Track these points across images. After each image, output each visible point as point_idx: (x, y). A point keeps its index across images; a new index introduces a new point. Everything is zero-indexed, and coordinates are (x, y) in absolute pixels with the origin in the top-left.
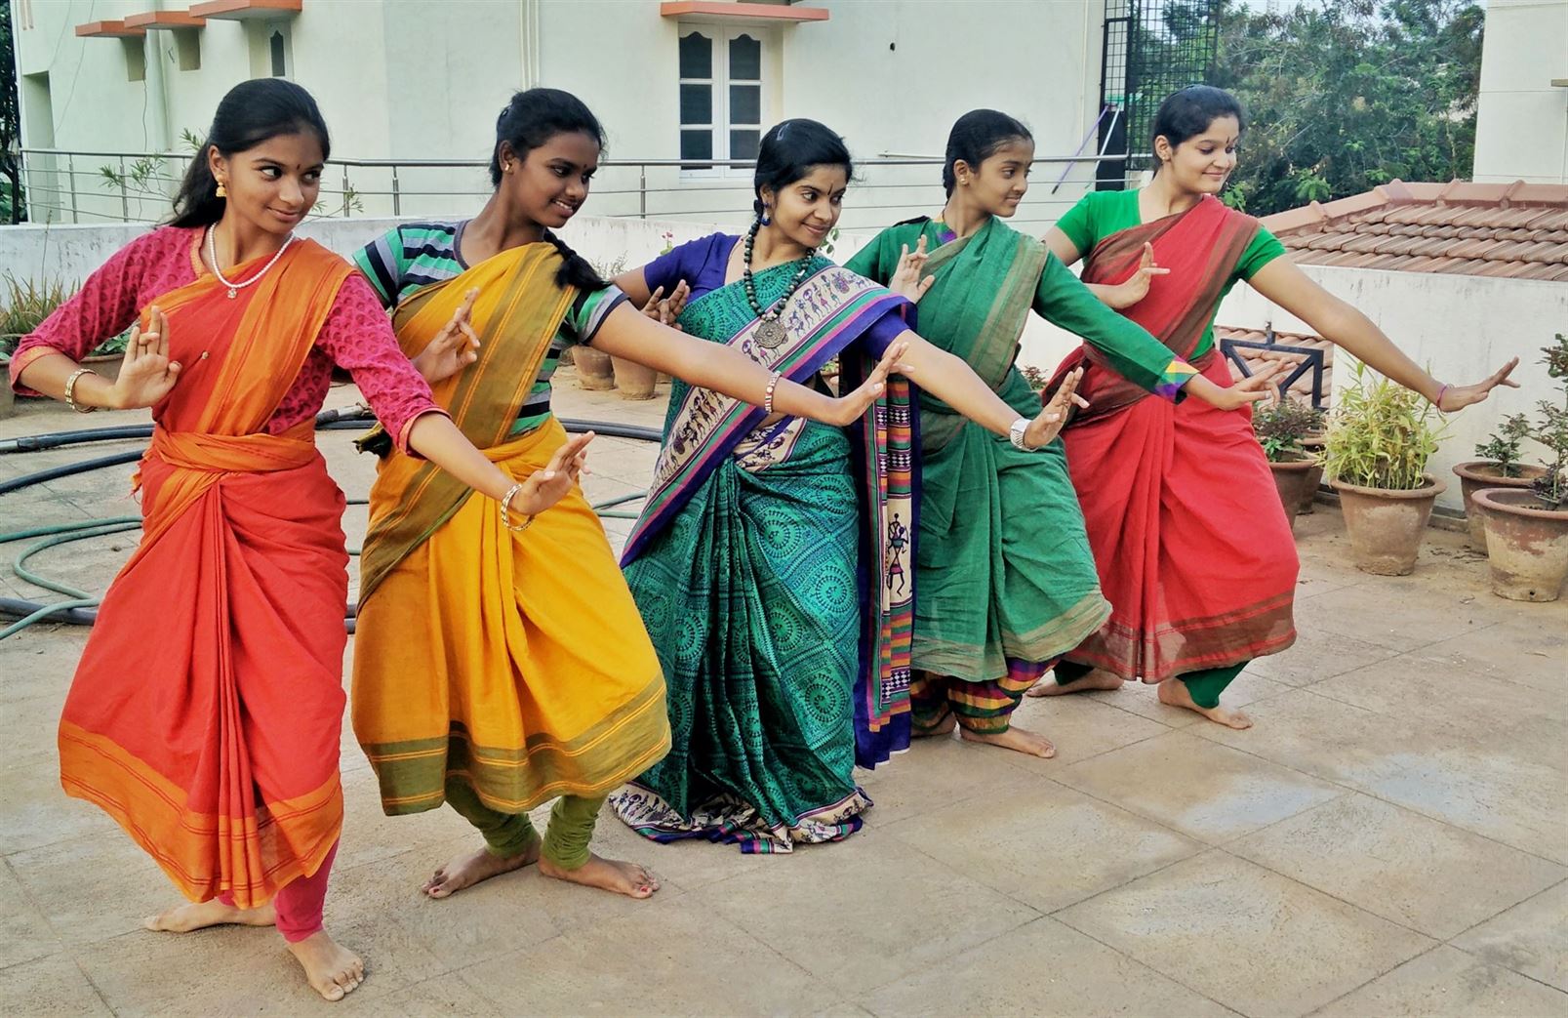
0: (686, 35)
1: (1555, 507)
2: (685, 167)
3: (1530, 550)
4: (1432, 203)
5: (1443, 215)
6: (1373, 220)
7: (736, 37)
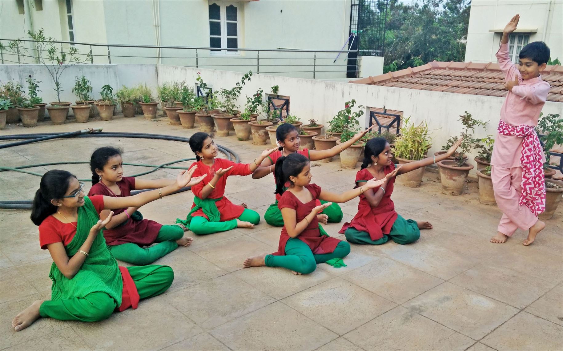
0: (211, 4)
1: (461, 166)
2: (212, 50)
3: (452, 179)
4: (444, 68)
5: (447, 72)
6: (426, 73)
7: (228, 5)
